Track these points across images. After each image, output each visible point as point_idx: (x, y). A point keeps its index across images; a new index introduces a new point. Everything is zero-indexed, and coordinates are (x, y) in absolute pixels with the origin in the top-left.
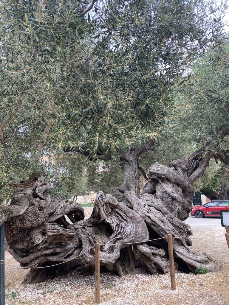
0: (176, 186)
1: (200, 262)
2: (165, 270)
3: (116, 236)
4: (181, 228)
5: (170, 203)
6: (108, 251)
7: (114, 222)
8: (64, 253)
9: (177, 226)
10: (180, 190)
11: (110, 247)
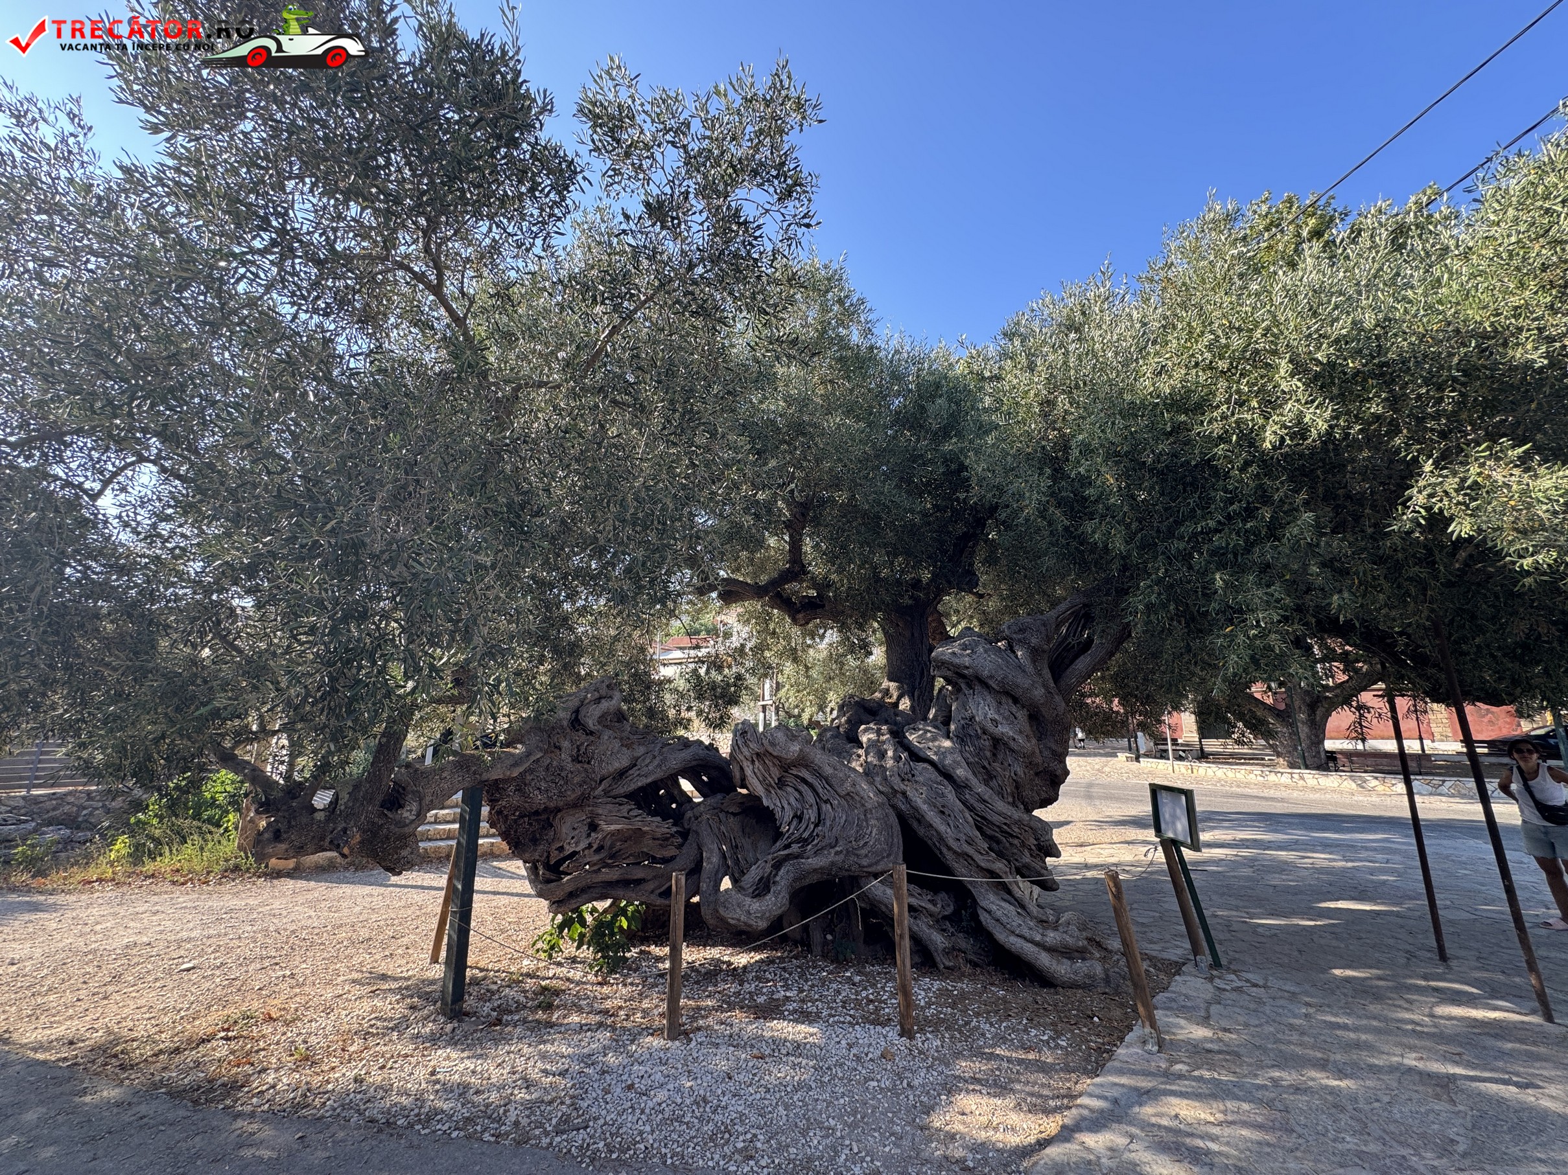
0: (1007, 703)
1: (1051, 950)
2: (943, 961)
3: (787, 846)
4: (1012, 836)
5: (988, 754)
6: (751, 890)
7: (786, 806)
8: (657, 883)
9: (998, 827)
10: (1022, 715)
11: (762, 878)
